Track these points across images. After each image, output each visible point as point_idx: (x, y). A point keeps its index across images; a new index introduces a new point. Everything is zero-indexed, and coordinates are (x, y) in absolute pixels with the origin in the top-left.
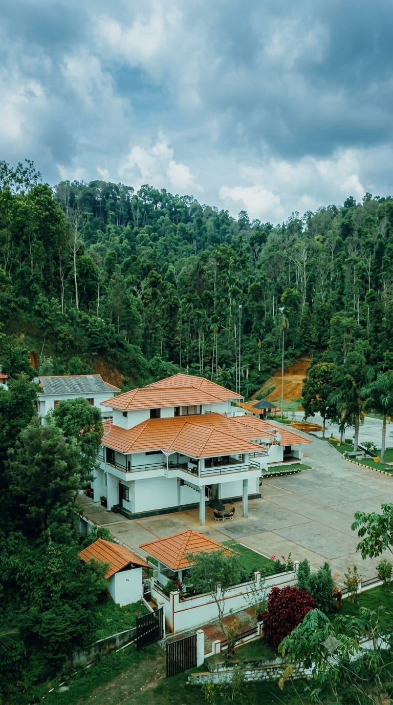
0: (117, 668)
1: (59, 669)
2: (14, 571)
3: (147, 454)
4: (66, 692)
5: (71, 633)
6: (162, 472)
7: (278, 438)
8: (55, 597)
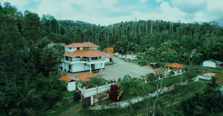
0: (69, 106)
1: (52, 106)
2: (40, 82)
3: (77, 57)
4: (54, 113)
5: (56, 97)
6: (80, 62)
7: (108, 56)
8: (52, 88)
